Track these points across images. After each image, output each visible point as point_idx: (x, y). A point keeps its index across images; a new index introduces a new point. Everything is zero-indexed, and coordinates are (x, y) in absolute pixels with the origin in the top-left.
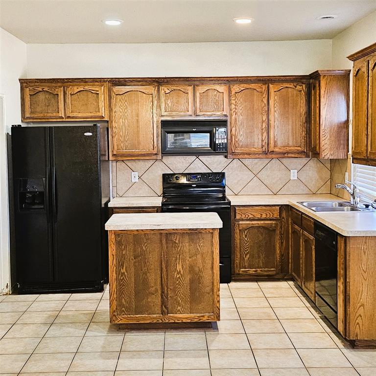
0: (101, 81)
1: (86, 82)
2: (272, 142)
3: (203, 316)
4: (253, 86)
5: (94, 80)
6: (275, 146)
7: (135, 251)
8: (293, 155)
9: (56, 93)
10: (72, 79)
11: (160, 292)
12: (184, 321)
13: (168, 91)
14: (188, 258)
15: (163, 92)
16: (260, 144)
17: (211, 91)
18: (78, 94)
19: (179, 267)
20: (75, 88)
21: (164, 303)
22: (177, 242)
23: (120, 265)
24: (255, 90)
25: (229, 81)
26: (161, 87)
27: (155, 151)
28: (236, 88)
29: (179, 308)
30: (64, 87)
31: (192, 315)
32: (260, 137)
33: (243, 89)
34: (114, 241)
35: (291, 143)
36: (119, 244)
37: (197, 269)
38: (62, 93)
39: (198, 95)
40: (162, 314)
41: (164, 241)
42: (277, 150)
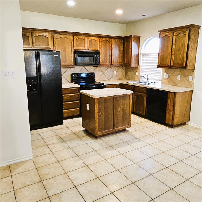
0: (49, 31)
1: (42, 31)
2: (113, 61)
3: (126, 127)
4: (107, 39)
5: (46, 31)
6: (114, 62)
7: (104, 105)
8: (118, 66)
9: (27, 35)
10: (36, 29)
11: (113, 121)
12: (120, 129)
13: (77, 38)
14: (122, 106)
15: (75, 38)
16: (109, 61)
17: (93, 40)
18: (39, 36)
19: (119, 110)
20: (37, 33)
21: (114, 124)
22: (119, 100)
23: (99, 112)
24: (108, 40)
25: (99, 37)
26: (74, 37)
27: (73, 64)
28: (101, 39)
29: (119, 125)
30: (31, 33)
31: (123, 127)
32: (109, 59)
33: (104, 40)
34: (97, 102)
35: (118, 61)
36: (99, 103)
37: (125, 110)
38: (31, 35)
39: (88, 41)
40: (113, 128)
41: (115, 100)
42: (114, 64)
